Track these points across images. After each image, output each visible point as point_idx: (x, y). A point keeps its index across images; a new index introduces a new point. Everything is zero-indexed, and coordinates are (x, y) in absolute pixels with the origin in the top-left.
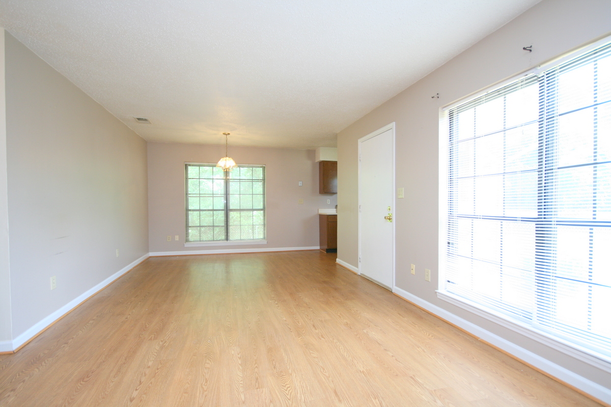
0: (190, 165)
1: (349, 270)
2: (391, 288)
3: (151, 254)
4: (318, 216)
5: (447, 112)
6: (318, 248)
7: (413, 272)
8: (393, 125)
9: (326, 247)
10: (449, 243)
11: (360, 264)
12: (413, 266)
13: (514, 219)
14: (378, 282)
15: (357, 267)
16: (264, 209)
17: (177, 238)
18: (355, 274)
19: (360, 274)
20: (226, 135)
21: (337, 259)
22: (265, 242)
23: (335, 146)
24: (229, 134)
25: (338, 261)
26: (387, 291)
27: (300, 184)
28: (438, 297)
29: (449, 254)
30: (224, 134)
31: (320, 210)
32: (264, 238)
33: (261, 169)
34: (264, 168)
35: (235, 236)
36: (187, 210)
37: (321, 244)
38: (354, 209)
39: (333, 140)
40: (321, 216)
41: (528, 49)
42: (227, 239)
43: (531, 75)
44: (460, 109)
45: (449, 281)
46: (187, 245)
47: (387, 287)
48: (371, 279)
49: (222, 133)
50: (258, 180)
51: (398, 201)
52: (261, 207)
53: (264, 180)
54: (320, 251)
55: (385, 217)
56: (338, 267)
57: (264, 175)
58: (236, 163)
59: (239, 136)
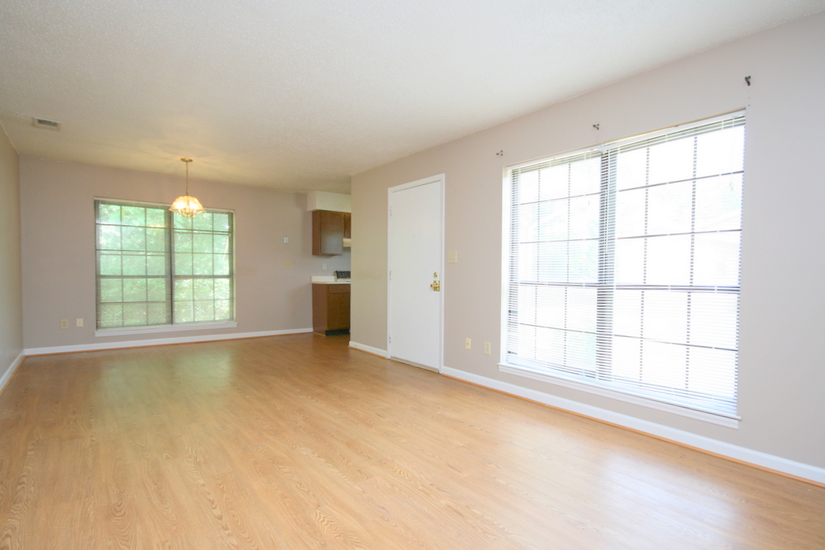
0: (104, 203)
1: (372, 354)
2: (437, 369)
3: (28, 352)
4: (311, 286)
5: (510, 171)
6: (310, 330)
7: (469, 347)
8: (442, 176)
9: (325, 328)
10: (510, 311)
11: (389, 346)
12: (469, 341)
13: (580, 285)
14: (419, 364)
15: (386, 349)
16: (231, 276)
17: (80, 322)
18: (383, 358)
19: (389, 357)
20: (186, 161)
21: (350, 342)
22: (234, 325)
23: (348, 192)
24: (191, 161)
25: (352, 344)
26: (433, 373)
27: (286, 240)
28: (500, 370)
29: (510, 323)
30: (183, 160)
31: (313, 277)
32: (232, 318)
33: (227, 216)
34: (231, 216)
35: (184, 316)
36: (98, 276)
37: (315, 325)
38: (380, 276)
39: (344, 184)
40: (317, 288)
41: (596, 127)
42: (171, 320)
43: (596, 149)
44: (524, 171)
45: (509, 352)
46: (99, 333)
47: (432, 368)
48: (407, 361)
49: (179, 158)
50: (222, 234)
51: (449, 264)
52: (227, 272)
53: (231, 231)
54: (315, 336)
55: (431, 286)
56: (351, 352)
57: (231, 224)
58: (204, 207)
59: (204, 165)
